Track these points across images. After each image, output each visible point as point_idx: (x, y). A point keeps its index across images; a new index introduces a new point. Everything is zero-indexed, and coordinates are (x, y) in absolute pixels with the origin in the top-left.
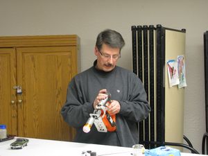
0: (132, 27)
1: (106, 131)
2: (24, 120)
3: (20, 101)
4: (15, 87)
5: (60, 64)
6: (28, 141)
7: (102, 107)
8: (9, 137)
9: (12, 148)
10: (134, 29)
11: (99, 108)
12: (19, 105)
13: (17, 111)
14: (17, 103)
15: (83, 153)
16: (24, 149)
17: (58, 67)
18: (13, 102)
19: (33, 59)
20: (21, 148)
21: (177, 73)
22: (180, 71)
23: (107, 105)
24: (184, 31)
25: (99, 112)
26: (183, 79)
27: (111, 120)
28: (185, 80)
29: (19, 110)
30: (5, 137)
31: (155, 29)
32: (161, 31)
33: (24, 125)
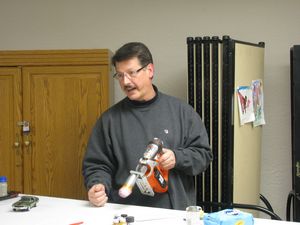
0: (188, 39)
1: (152, 194)
2: (33, 170)
3: (27, 143)
4: (20, 123)
5: (85, 91)
6: (37, 199)
7: (149, 162)
8: (11, 194)
9: (15, 210)
10: (190, 42)
11: (145, 162)
12: (25, 149)
13: (23, 157)
14: (23, 146)
15: (116, 218)
16: (32, 211)
17: (82, 95)
18: (17, 144)
19: (46, 82)
20: (27, 210)
21: (251, 105)
22: (256, 103)
23: (156, 158)
24: (262, 45)
25: (144, 169)
26: (260, 114)
27: (161, 180)
28: (263, 115)
29: (26, 156)
30: (5, 194)
31: (221, 42)
32: (229, 44)
33: (32, 177)
